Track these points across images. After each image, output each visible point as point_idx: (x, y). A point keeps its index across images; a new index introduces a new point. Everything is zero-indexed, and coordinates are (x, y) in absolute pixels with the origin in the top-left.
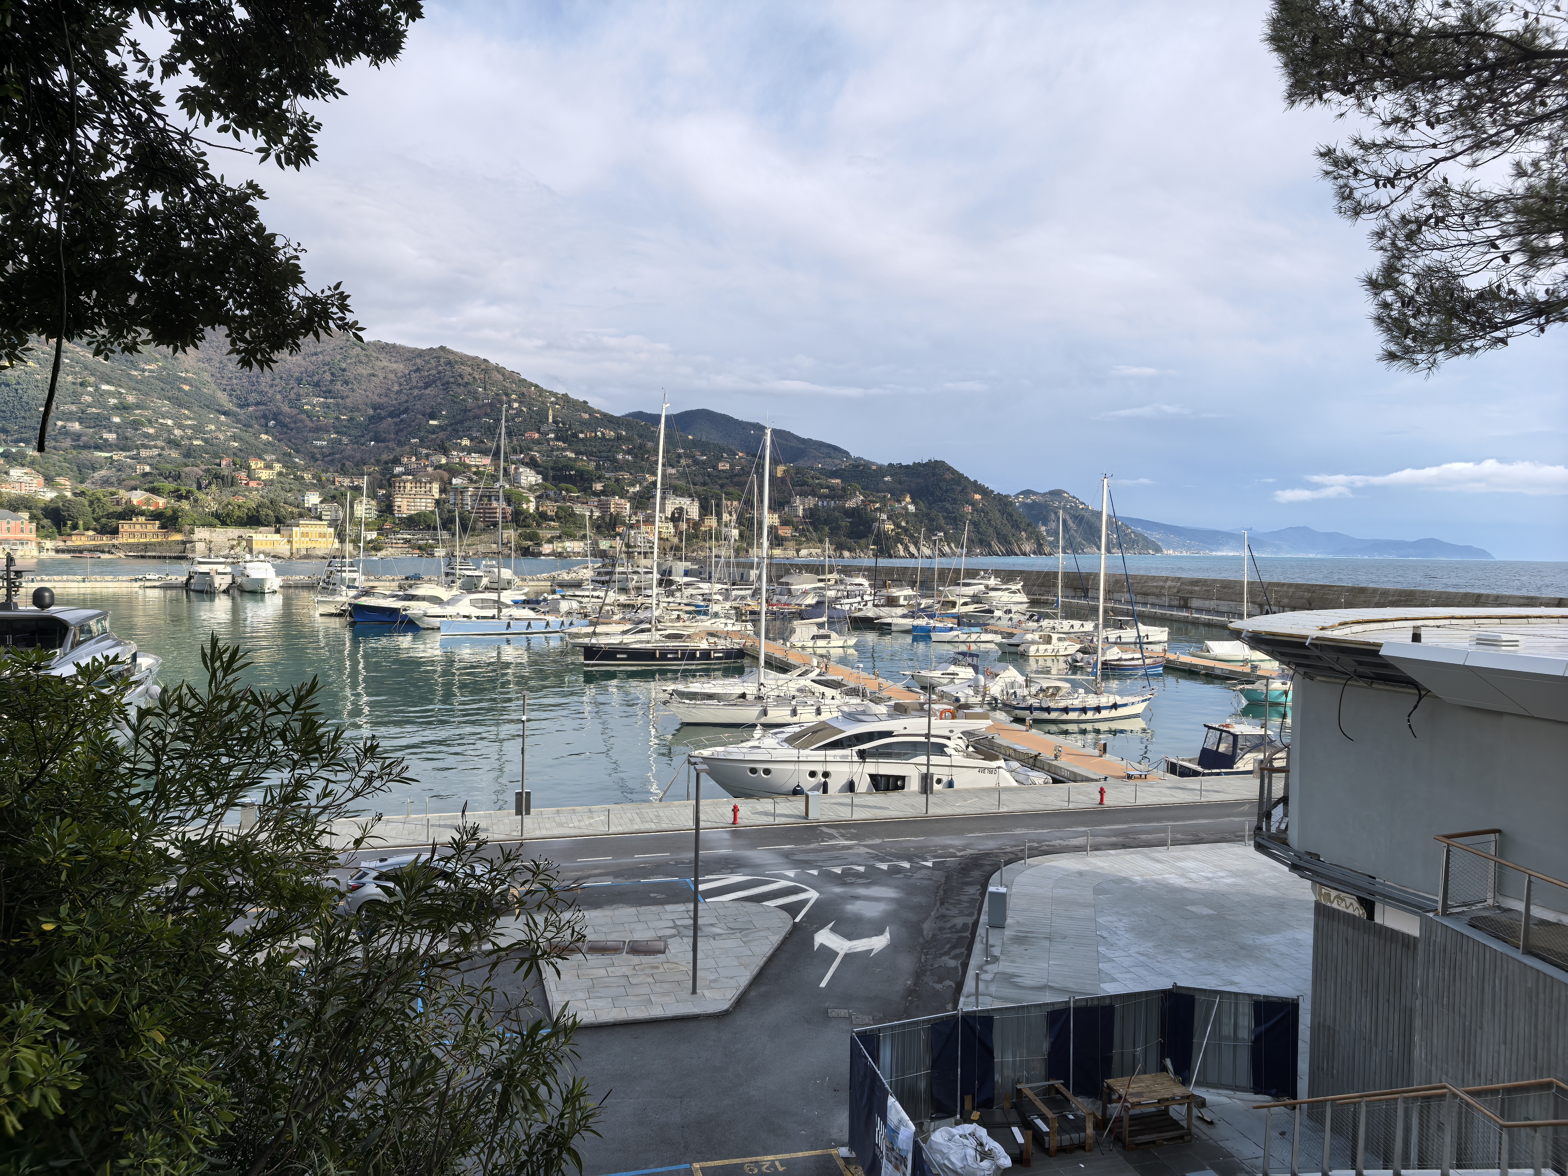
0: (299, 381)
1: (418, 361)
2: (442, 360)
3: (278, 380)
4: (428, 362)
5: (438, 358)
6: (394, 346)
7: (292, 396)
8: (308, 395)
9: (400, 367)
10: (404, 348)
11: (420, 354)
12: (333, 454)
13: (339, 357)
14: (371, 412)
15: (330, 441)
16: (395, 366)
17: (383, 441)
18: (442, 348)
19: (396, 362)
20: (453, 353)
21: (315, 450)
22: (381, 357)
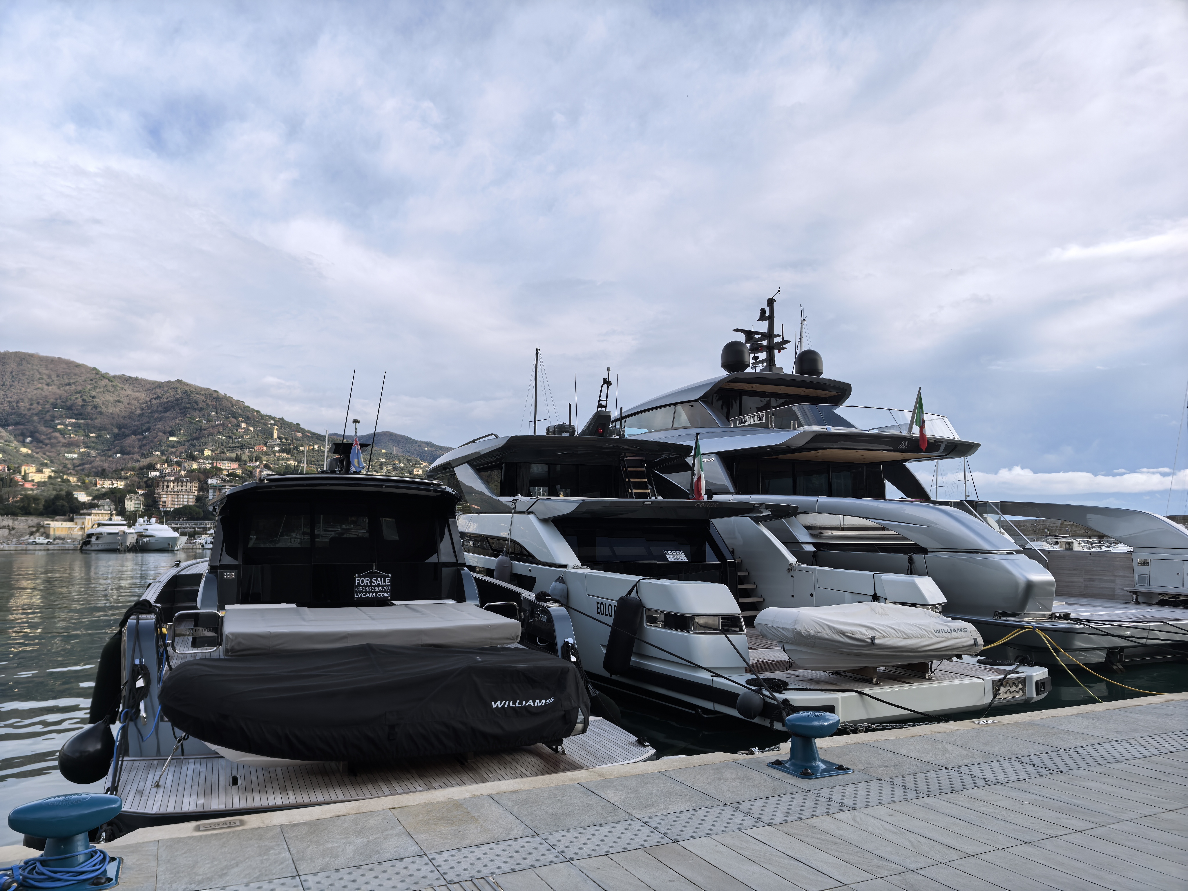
0: (54, 406)
1: (158, 391)
2: (179, 391)
3: (35, 405)
4: (166, 392)
5: (176, 389)
6: (136, 379)
7: (48, 417)
8: (61, 417)
9: (142, 396)
10: (145, 380)
11: (160, 385)
12: (83, 464)
13: (89, 387)
14: (116, 430)
15: (80, 453)
16: (137, 394)
17: (129, 453)
18: (179, 381)
19: (138, 391)
20: (188, 385)
21: (67, 462)
22: (126, 387)
